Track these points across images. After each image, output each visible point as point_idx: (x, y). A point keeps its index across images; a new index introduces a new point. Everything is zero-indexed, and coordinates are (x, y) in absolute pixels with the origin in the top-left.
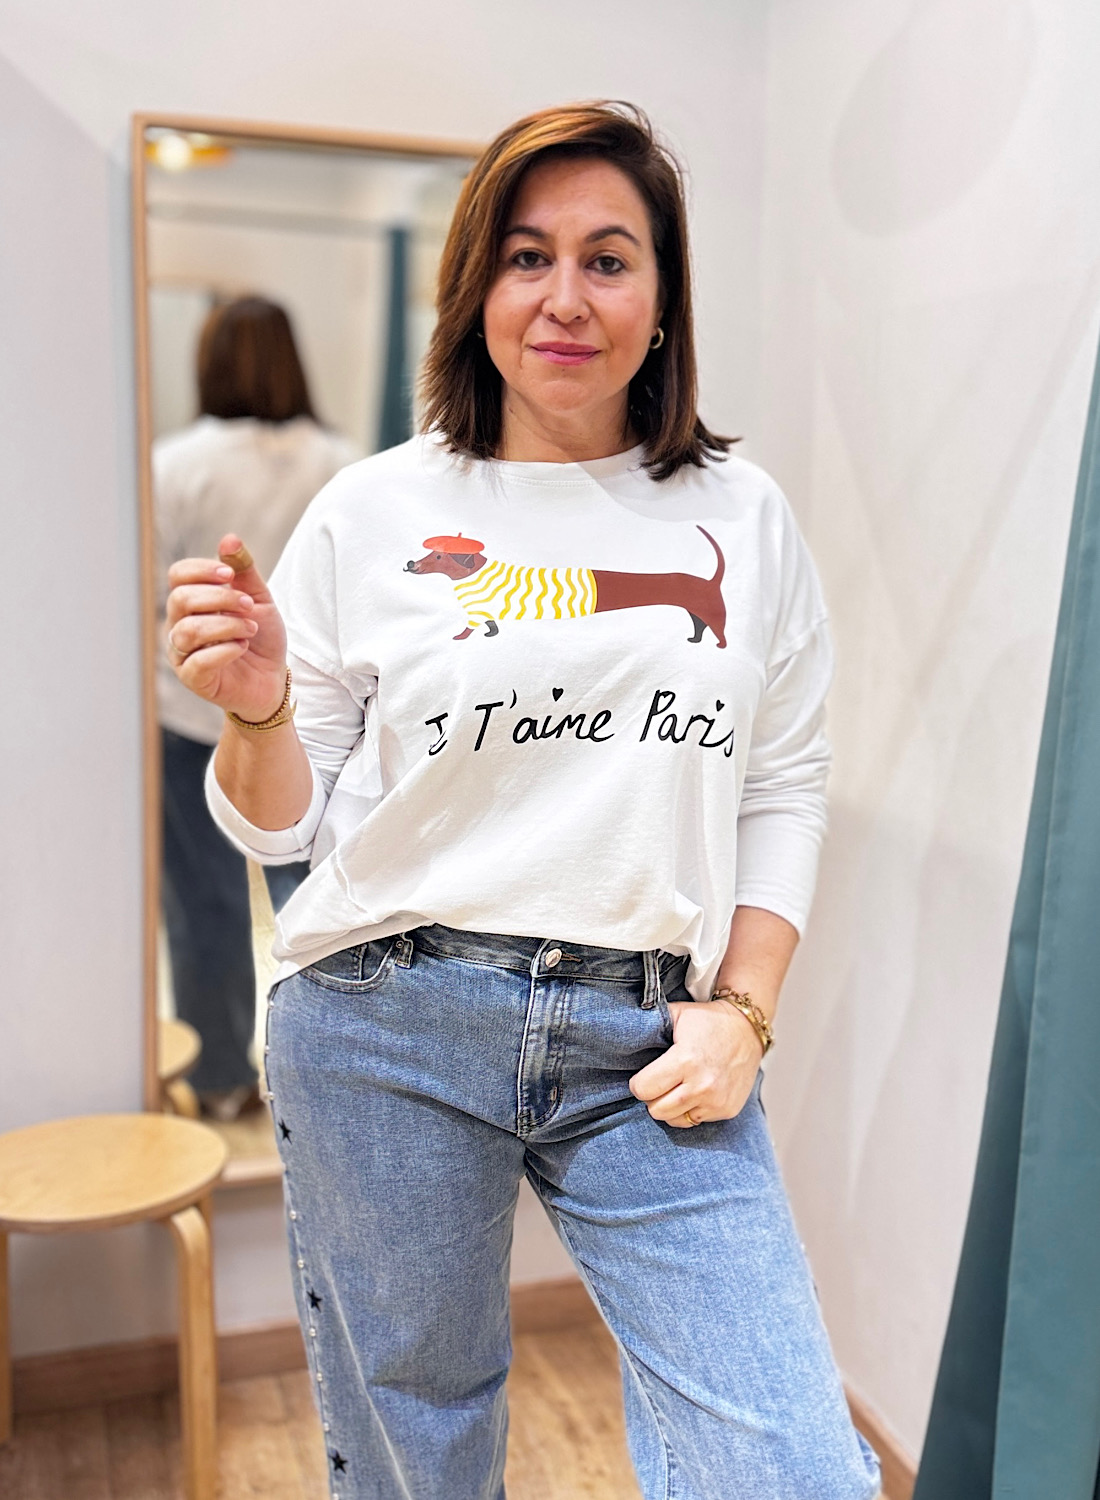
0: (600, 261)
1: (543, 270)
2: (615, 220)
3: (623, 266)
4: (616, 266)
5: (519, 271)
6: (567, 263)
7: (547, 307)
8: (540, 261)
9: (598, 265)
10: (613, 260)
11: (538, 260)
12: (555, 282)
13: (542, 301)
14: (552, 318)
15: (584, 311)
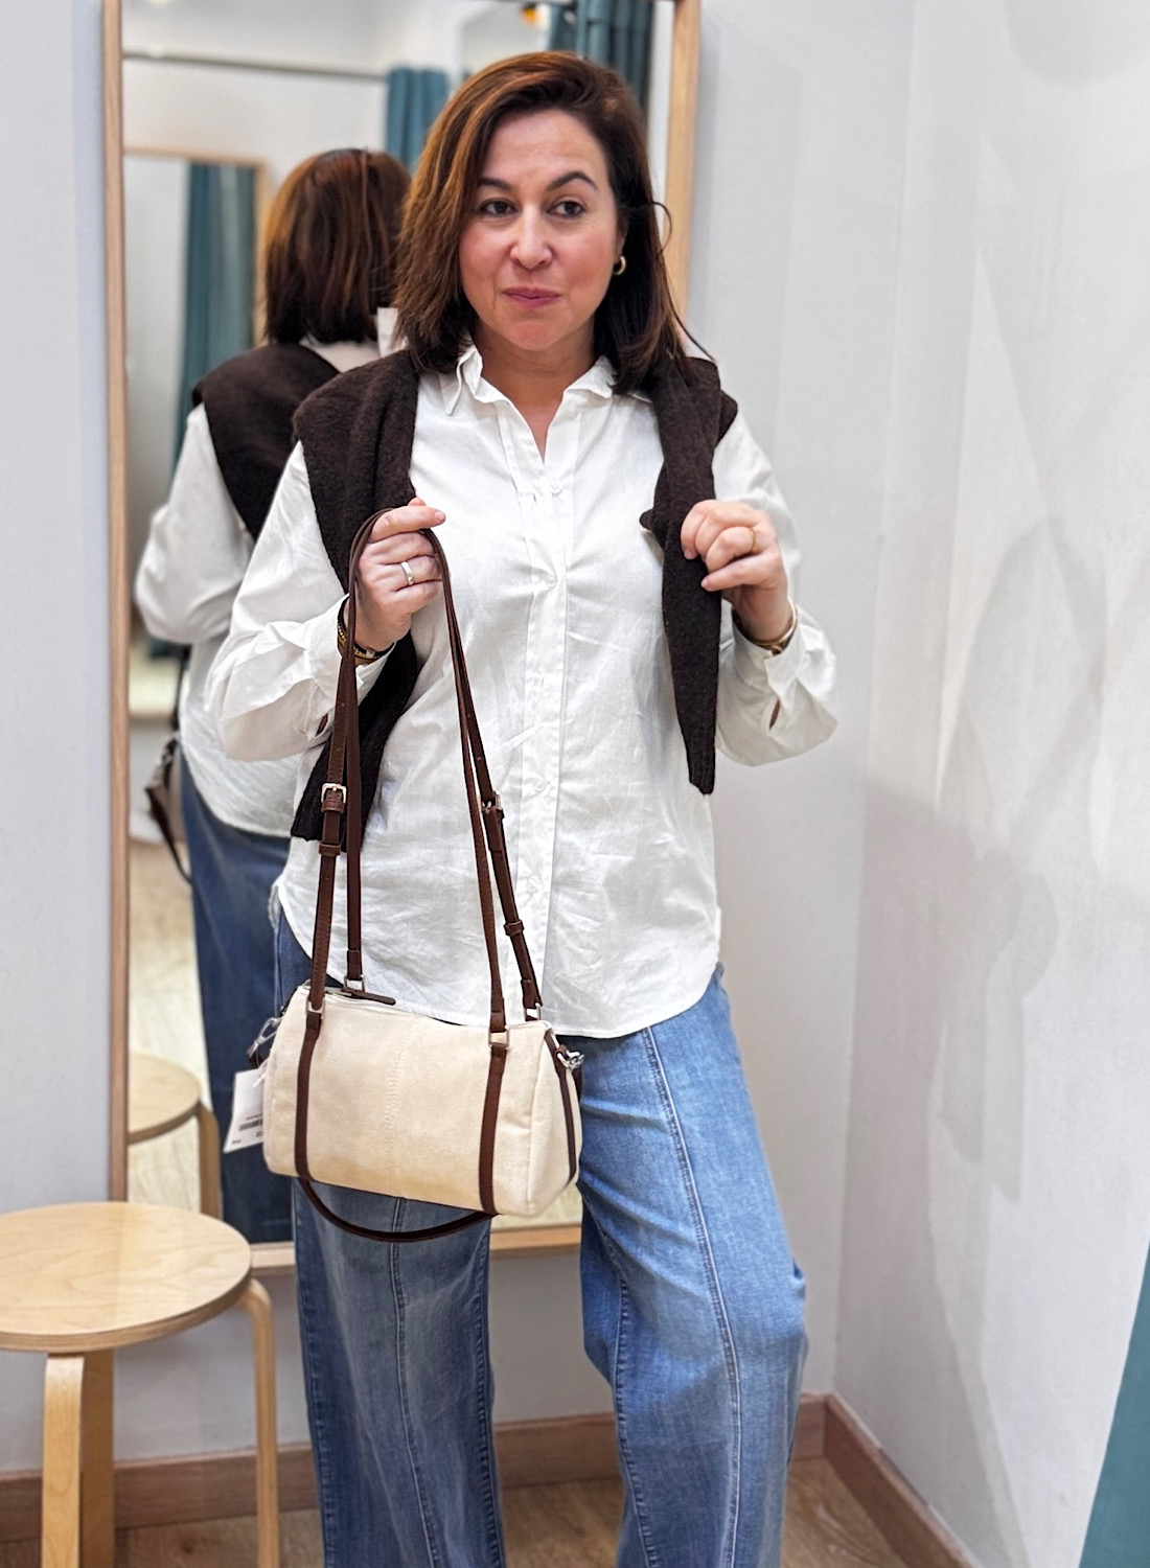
0: (563, 206)
1: (510, 216)
2: (575, 166)
3: (583, 210)
4: (578, 209)
5: (488, 219)
6: (530, 212)
7: (515, 252)
8: (509, 209)
9: (561, 210)
10: (574, 204)
11: (508, 208)
12: (521, 229)
13: (511, 247)
14: (518, 263)
15: (547, 254)
